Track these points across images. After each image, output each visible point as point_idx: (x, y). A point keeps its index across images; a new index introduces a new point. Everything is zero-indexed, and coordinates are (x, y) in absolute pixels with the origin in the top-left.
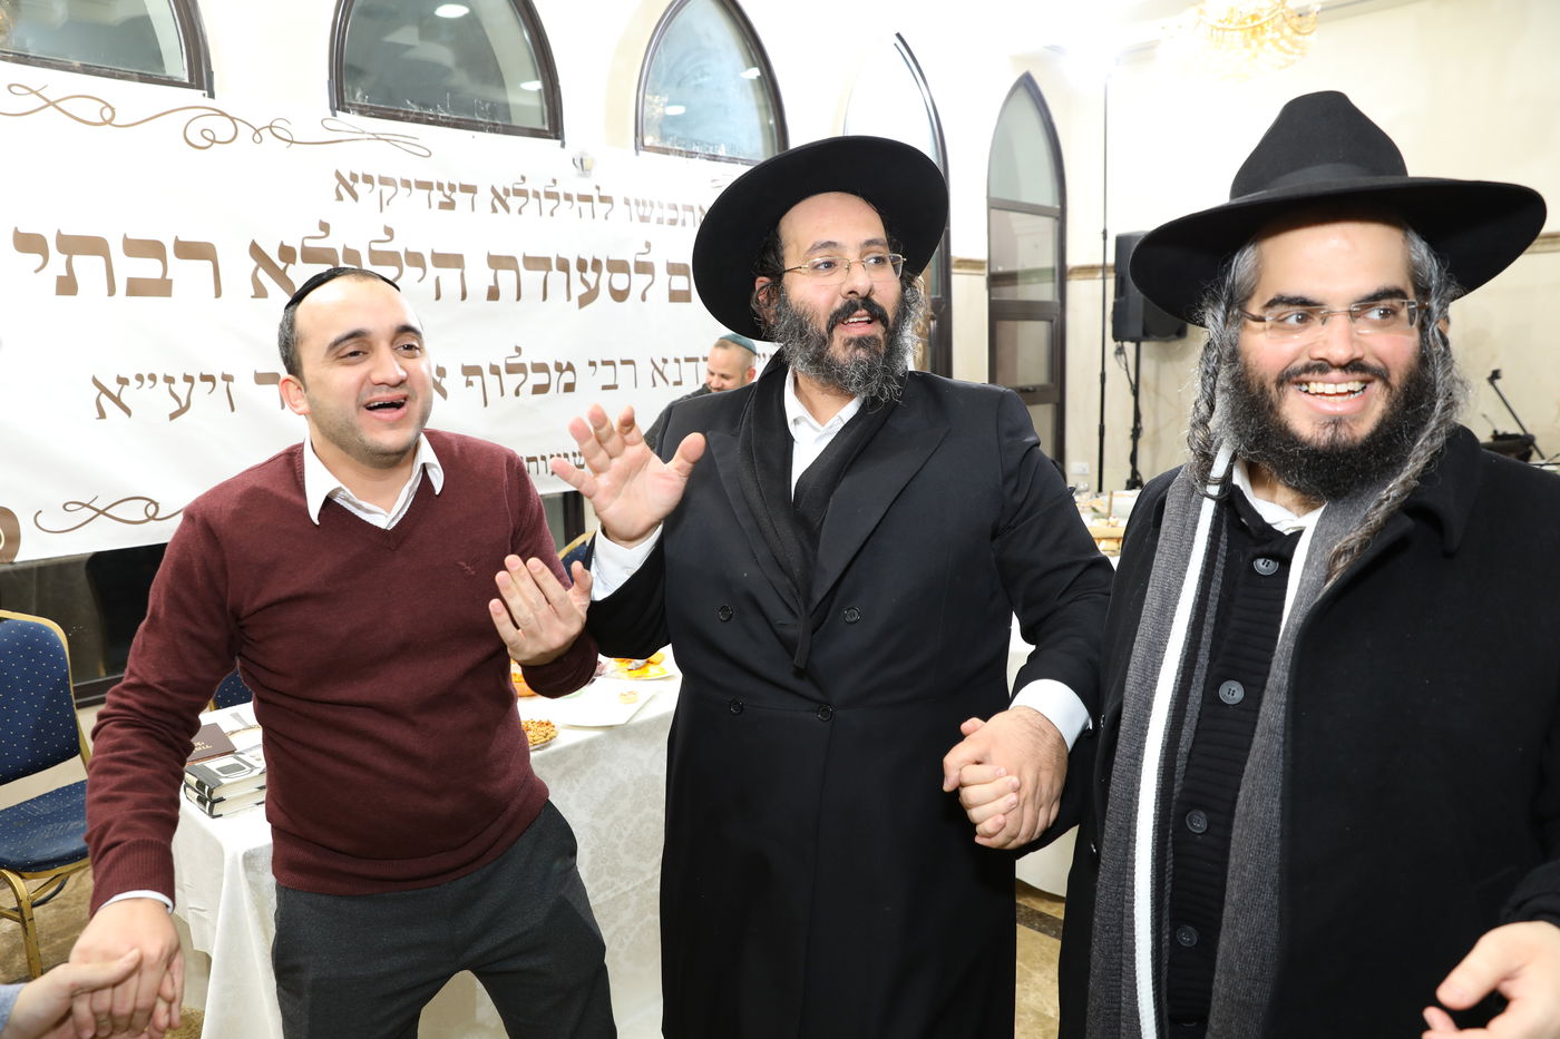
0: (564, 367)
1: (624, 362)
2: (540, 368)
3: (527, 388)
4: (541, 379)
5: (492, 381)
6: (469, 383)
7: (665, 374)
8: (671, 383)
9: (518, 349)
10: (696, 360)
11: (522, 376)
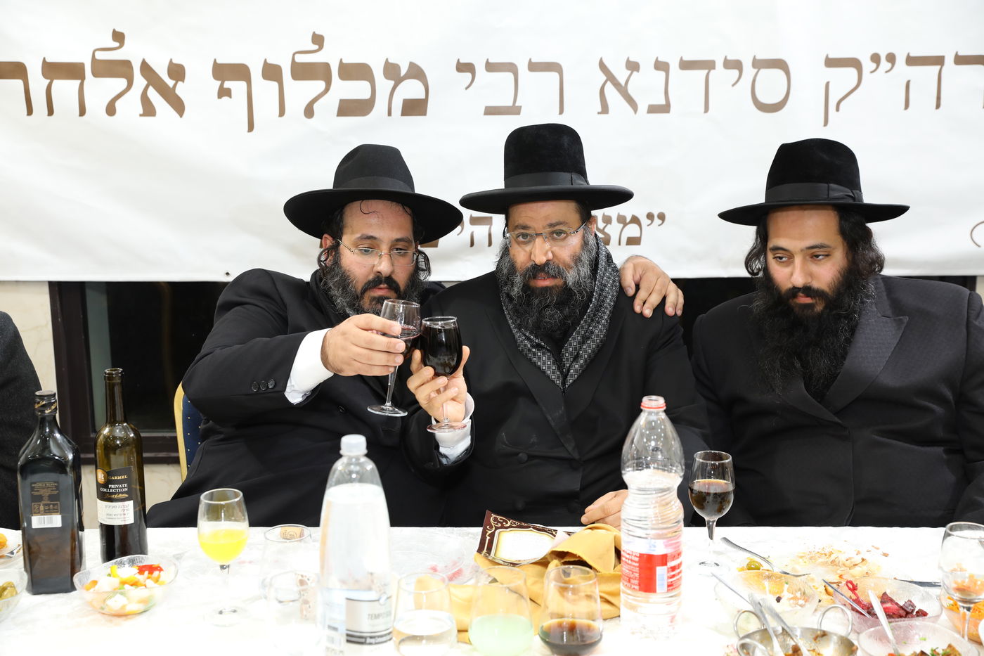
0: (403, 72)
1: (533, 67)
2: (354, 71)
3: (328, 105)
4: (358, 90)
5: (265, 91)
6: (224, 93)
7: (631, 90)
8: (643, 107)
9: (318, 40)
10: (709, 65)
11: (318, 85)
